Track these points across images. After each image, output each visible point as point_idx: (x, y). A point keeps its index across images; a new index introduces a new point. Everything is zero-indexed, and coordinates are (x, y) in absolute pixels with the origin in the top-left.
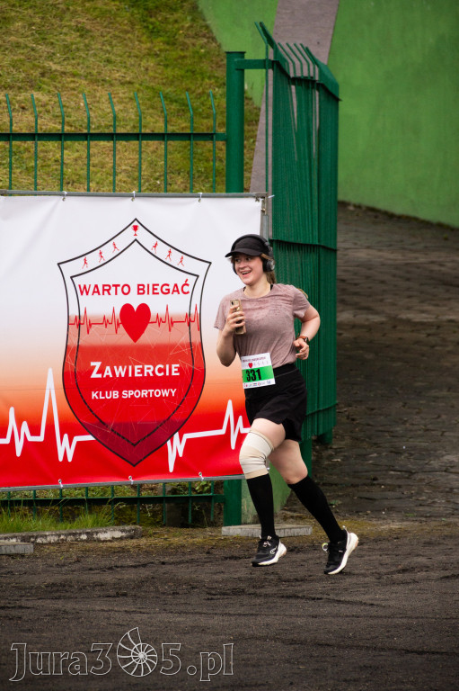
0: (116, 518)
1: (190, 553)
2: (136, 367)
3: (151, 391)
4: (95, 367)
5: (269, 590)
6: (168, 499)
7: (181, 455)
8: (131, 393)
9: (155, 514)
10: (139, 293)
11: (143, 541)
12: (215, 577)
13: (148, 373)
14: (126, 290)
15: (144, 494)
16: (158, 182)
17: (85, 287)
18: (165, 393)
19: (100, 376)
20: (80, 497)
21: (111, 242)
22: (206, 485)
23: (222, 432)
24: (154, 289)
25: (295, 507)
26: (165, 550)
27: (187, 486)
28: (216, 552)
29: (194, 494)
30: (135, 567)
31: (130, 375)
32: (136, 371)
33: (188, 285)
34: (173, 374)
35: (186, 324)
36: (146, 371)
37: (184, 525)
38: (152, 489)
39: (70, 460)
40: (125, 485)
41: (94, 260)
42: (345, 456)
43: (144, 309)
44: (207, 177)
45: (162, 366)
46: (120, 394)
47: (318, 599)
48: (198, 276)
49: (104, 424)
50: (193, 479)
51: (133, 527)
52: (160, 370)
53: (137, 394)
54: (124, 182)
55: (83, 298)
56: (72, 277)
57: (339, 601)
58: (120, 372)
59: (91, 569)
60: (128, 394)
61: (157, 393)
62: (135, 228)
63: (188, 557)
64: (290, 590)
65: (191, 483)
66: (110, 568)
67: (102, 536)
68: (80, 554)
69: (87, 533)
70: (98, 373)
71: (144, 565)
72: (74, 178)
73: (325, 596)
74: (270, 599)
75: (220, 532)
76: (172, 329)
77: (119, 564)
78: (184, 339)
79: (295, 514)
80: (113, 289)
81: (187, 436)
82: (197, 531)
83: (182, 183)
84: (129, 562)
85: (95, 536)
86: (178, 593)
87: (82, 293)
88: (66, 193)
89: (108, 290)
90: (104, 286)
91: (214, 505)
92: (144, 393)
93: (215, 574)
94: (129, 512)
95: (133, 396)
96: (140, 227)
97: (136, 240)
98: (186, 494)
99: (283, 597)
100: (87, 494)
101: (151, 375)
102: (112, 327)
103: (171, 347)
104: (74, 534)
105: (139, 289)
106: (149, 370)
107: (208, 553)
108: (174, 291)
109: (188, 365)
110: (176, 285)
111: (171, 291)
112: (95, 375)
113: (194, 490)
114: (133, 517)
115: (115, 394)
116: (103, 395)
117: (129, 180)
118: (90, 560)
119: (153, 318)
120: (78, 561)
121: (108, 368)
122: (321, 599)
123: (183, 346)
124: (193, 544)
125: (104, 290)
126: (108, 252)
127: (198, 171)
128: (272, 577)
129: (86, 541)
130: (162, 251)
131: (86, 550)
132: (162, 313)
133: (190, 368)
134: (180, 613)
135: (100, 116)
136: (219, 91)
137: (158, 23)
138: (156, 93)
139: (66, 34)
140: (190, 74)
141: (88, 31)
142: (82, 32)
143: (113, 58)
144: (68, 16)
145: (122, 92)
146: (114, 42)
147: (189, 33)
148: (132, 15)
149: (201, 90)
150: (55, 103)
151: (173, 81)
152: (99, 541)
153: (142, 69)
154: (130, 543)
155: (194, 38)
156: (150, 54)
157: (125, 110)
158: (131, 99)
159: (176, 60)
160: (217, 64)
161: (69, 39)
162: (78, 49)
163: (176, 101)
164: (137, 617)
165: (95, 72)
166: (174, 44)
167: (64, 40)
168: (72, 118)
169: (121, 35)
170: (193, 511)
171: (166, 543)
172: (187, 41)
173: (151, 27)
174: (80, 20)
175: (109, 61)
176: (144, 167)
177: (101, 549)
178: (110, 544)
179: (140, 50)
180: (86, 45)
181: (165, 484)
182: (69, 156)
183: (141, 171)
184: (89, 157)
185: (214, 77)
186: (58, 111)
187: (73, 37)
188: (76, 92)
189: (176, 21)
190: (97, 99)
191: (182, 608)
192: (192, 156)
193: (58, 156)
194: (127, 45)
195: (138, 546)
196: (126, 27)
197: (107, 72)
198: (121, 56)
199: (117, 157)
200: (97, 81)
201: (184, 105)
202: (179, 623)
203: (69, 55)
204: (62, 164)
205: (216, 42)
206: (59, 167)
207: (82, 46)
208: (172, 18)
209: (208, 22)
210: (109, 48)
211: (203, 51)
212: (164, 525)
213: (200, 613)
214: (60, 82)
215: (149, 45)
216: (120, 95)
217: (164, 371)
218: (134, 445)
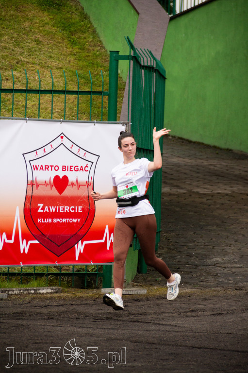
0: (49, 284)
2: (61, 207)
3: (68, 219)
4: (40, 206)
5: (125, 318)
6: (75, 275)
7: (82, 252)
8: (58, 220)
9: (68, 282)
10: (63, 170)
11: (62, 295)
12: (98, 312)
14: (57, 168)
15: (63, 272)
17: (36, 166)
18: (75, 221)
19: (42, 211)
20: (31, 272)
21: (50, 144)
22: (94, 269)
23: (103, 241)
24: (70, 168)
25: (138, 281)
26: (73, 299)
27: (85, 268)
28: (98, 300)
29: (88, 273)
30: (58, 306)
31: (58, 211)
32: (61, 209)
33: (88, 167)
34: (79, 211)
35: (86, 186)
36: (65, 209)
37: (83, 288)
38: (67, 270)
39: (26, 252)
40: (52, 266)
41: (41, 153)
42: (164, 257)
43: (65, 178)
44: (98, 116)
45: (74, 207)
46: (52, 220)
47: (149, 323)
48: (93, 163)
49: (44, 235)
50: (88, 264)
51: (57, 287)
52: (73, 209)
53: (61, 221)
55: (35, 172)
56: (29, 161)
57: (159, 324)
58: (53, 209)
59: (35, 306)
60: (56, 221)
61: (71, 221)
62: (62, 137)
63: (84, 302)
64: (135, 319)
65: (87, 266)
66: (45, 306)
67: (41, 291)
68: (30, 299)
69: (34, 290)
70: (41, 209)
71: (62, 305)
72: (32, 114)
73: (152, 322)
74: (125, 322)
75: (101, 291)
76: (79, 189)
77: (50, 304)
78: (85, 194)
79: (138, 284)
80: (50, 168)
81: (85, 242)
82: (89, 290)
84: (55, 304)
85: (38, 291)
86: (79, 319)
87: (34, 170)
88: (28, 119)
89: (48, 168)
90: (45, 166)
91: (98, 279)
92: (64, 220)
93: (98, 310)
94: (55, 281)
95: (58, 222)
96: (64, 137)
97: (62, 143)
98: (84, 272)
99: (131, 321)
100: (35, 271)
101: (68, 211)
102: (49, 187)
103: (79, 198)
104: (28, 290)
105: (63, 168)
106: (67, 209)
107: (94, 300)
108: (80, 170)
109: (87, 207)
110: (82, 167)
112: (40, 210)
113: (88, 271)
114: (57, 283)
115: (50, 221)
116: (44, 221)
117: (59, 117)
118: (35, 302)
119: (70, 183)
120: (29, 303)
121: (47, 207)
122: (150, 323)
123: (84, 197)
124: (87, 297)
125: (45, 168)
126: (48, 149)
127: (94, 113)
128: (126, 312)
129: (34, 294)
130: (75, 149)
131: (33, 298)
132: (74, 180)
133: (88, 209)
134: (80, 327)
135: (46, 84)
136: (106, 73)
137: (76, 39)
138: (74, 73)
139: (29, 43)
140: (91, 64)
141: (41, 42)
142: (38, 42)
143: (53, 55)
144: (31, 34)
145: (57, 72)
146: (54, 48)
147: (92, 44)
148: (63, 34)
149: (96, 73)
150: (23, 77)
151: (82, 68)
152: (40, 294)
153: (67, 61)
154: (55, 295)
155: (93, 46)
156: (72, 54)
157: (58, 82)
158: (61, 76)
159: (84, 57)
160: (105, 60)
161: (31, 45)
162: (35, 51)
163: (84, 78)
164: (58, 328)
165: (43, 62)
166: (84, 49)
167: (28, 46)
168: (32, 85)
169: (57, 44)
170: (87, 281)
171: (74, 296)
172: (90, 48)
173: (72, 40)
174: (36, 36)
175: (50, 57)
176: (67, 110)
177: (41, 297)
178: (45, 295)
179: (66, 52)
180: (39, 49)
181: (74, 266)
182: (29, 103)
183: (65, 112)
184: (39, 104)
185: (103, 66)
186: (24, 81)
187: (33, 45)
188: (34, 72)
189: (85, 38)
190: (44, 76)
191: (81, 325)
192: (91, 105)
193: (24, 103)
194: (60, 49)
195: (60, 297)
196: (60, 40)
197: (50, 62)
198: (57, 55)
199: (54, 105)
200: (44, 67)
201: (88, 80)
202: (79, 332)
203: (30, 53)
204: (26, 107)
205: (105, 49)
206: (24, 109)
207: (37, 49)
208: (83, 36)
209: (101, 39)
210: (51, 50)
211: (98, 53)
212: (73, 287)
213: (90, 328)
214: (26, 67)
215: (71, 49)
216: (56, 74)
217: (75, 210)
218: (59, 246)
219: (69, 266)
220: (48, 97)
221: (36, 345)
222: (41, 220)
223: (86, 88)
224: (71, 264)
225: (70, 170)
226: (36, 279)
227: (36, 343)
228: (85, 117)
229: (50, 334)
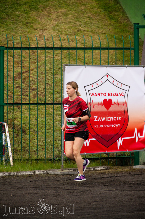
0: (102, 164)
1: (124, 173)
2: (108, 118)
3: (112, 125)
4: (95, 118)
6: (117, 158)
7: (121, 144)
8: (106, 125)
9: (113, 162)
10: (109, 96)
11: (110, 170)
12: (132, 180)
13: (111, 120)
14: (105, 94)
15: (110, 156)
16: (113, 63)
17: (92, 94)
18: (117, 126)
19: (97, 120)
20: (91, 157)
21: (100, 80)
22: (129, 154)
23: (134, 137)
24: (113, 94)
26: (117, 173)
27: (123, 154)
28: (132, 173)
29: (125, 156)
30: (108, 177)
31: (106, 120)
32: (108, 119)
33: (123, 93)
34: (119, 120)
35: (123, 105)
36: (111, 119)
37: (122, 166)
38: (112, 155)
39: (88, 146)
40: (104, 154)
41: (95, 86)
43: (110, 100)
44: (128, 62)
45: (116, 118)
46: (103, 126)
48: (126, 90)
49: (98, 135)
50: (125, 151)
51: (107, 166)
52: (115, 119)
53: (108, 126)
54: (103, 63)
55: (92, 97)
56: (88, 91)
58: (103, 119)
59: (94, 178)
60: (105, 126)
61: (114, 126)
62: (107, 76)
63: (123, 175)
65: (124, 153)
66: (100, 178)
67: (98, 169)
68: (91, 174)
70: (96, 119)
71: (110, 177)
72: (88, 62)
75: (133, 167)
76: (119, 106)
77: (103, 177)
78: (122, 109)
80: (101, 94)
81: (123, 138)
82: (126, 167)
83: (121, 63)
84: (106, 176)
85: (95, 169)
86: (121, 185)
87: (91, 96)
88: (86, 65)
89: (99, 95)
90: (98, 93)
91: (131, 160)
92: (110, 126)
93: (132, 179)
94: (106, 162)
95: (107, 127)
96: (109, 76)
97: (107, 80)
98: (123, 156)
100: (93, 157)
101: (113, 120)
103: (118, 112)
104: (89, 168)
105: (109, 94)
106: (112, 119)
107: (129, 173)
108: (119, 95)
109: (123, 117)
110: (120, 93)
111: (118, 95)
112: (95, 120)
113: (125, 155)
114: (107, 163)
115: (102, 126)
116: (98, 126)
117: (105, 63)
118: (94, 176)
119: (113, 103)
120: (91, 176)
121: (99, 118)
123: (122, 111)
124: (125, 171)
125: (98, 95)
126: (99, 83)
127: (125, 60)
129: (93, 170)
130: (115, 83)
131: (93, 173)
132: (116, 101)
133: (124, 118)
134: (122, 190)
135: (96, 43)
136: (131, 36)
137: (112, 16)
138: (112, 36)
139: (85, 19)
140: (122, 31)
141: (92, 18)
142: (90, 18)
143: (99, 26)
144: (85, 13)
145: (102, 36)
146: (99, 21)
147: (122, 18)
148: (105, 13)
149: (126, 36)
150: (82, 39)
151: (117, 33)
152: (97, 170)
153: (108, 29)
154: (106, 171)
155: (123, 20)
156: (110, 25)
157: (103, 42)
158: (105, 38)
159: (118, 27)
160: (130, 28)
161: (86, 20)
162: (89, 23)
163: (118, 39)
164: (109, 191)
165: (94, 30)
166: (117, 22)
167: (84, 21)
168: (87, 44)
169: (102, 19)
170: (125, 162)
171: (117, 171)
172: (121, 21)
173: (110, 17)
174: (89, 14)
175: (98, 27)
176: (109, 59)
177: (97, 173)
178: (100, 171)
179: (107, 24)
180: (91, 22)
181: (116, 153)
182: (87, 55)
183: (108, 60)
184: (93, 56)
185: (130, 32)
186: (83, 42)
187: (87, 20)
188: (88, 36)
189: (118, 15)
190: (95, 38)
191: (122, 189)
192: (124, 55)
193: (83, 55)
194: (103, 22)
195: (109, 172)
196: (103, 17)
197: (97, 30)
198: (102, 26)
199: (101, 56)
200: (94, 33)
201: (121, 40)
202: (121, 193)
203: (86, 25)
204: (85, 58)
205: (130, 22)
206: (84, 59)
207: (90, 22)
208: (117, 14)
209: (128, 15)
210: (98, 23)
211: (126, 24)
212: (116, 166)
213: (127, 190)
214: (83, 33)
215: (110, 22)
216: (102, 37)
217: (116, 119)
218: (107, 141)
219: (113, 153)
220: (97, 51)
221: (96, 202)
222: (96, 126)
223: (120, 45)
224: (115, 152)
225: (113, 96)
226: (94, 162)
227: (96, 201)
228: (120, 63)
229: (104, 195)
